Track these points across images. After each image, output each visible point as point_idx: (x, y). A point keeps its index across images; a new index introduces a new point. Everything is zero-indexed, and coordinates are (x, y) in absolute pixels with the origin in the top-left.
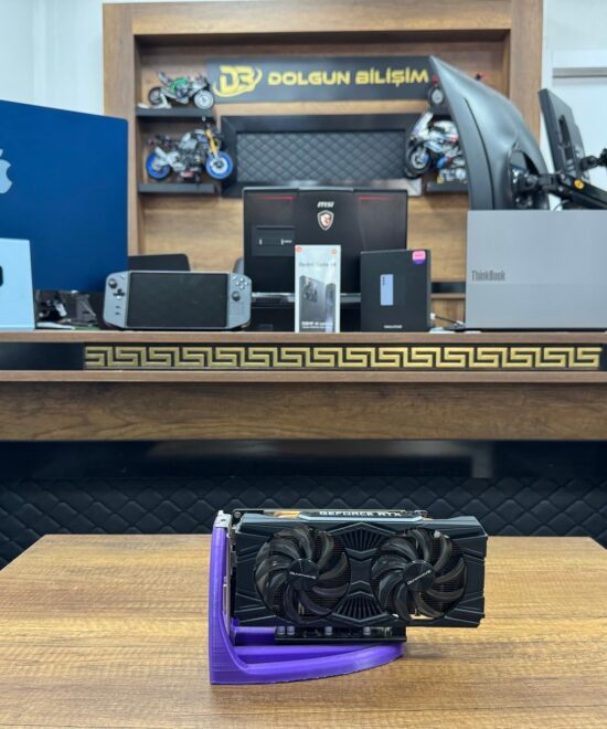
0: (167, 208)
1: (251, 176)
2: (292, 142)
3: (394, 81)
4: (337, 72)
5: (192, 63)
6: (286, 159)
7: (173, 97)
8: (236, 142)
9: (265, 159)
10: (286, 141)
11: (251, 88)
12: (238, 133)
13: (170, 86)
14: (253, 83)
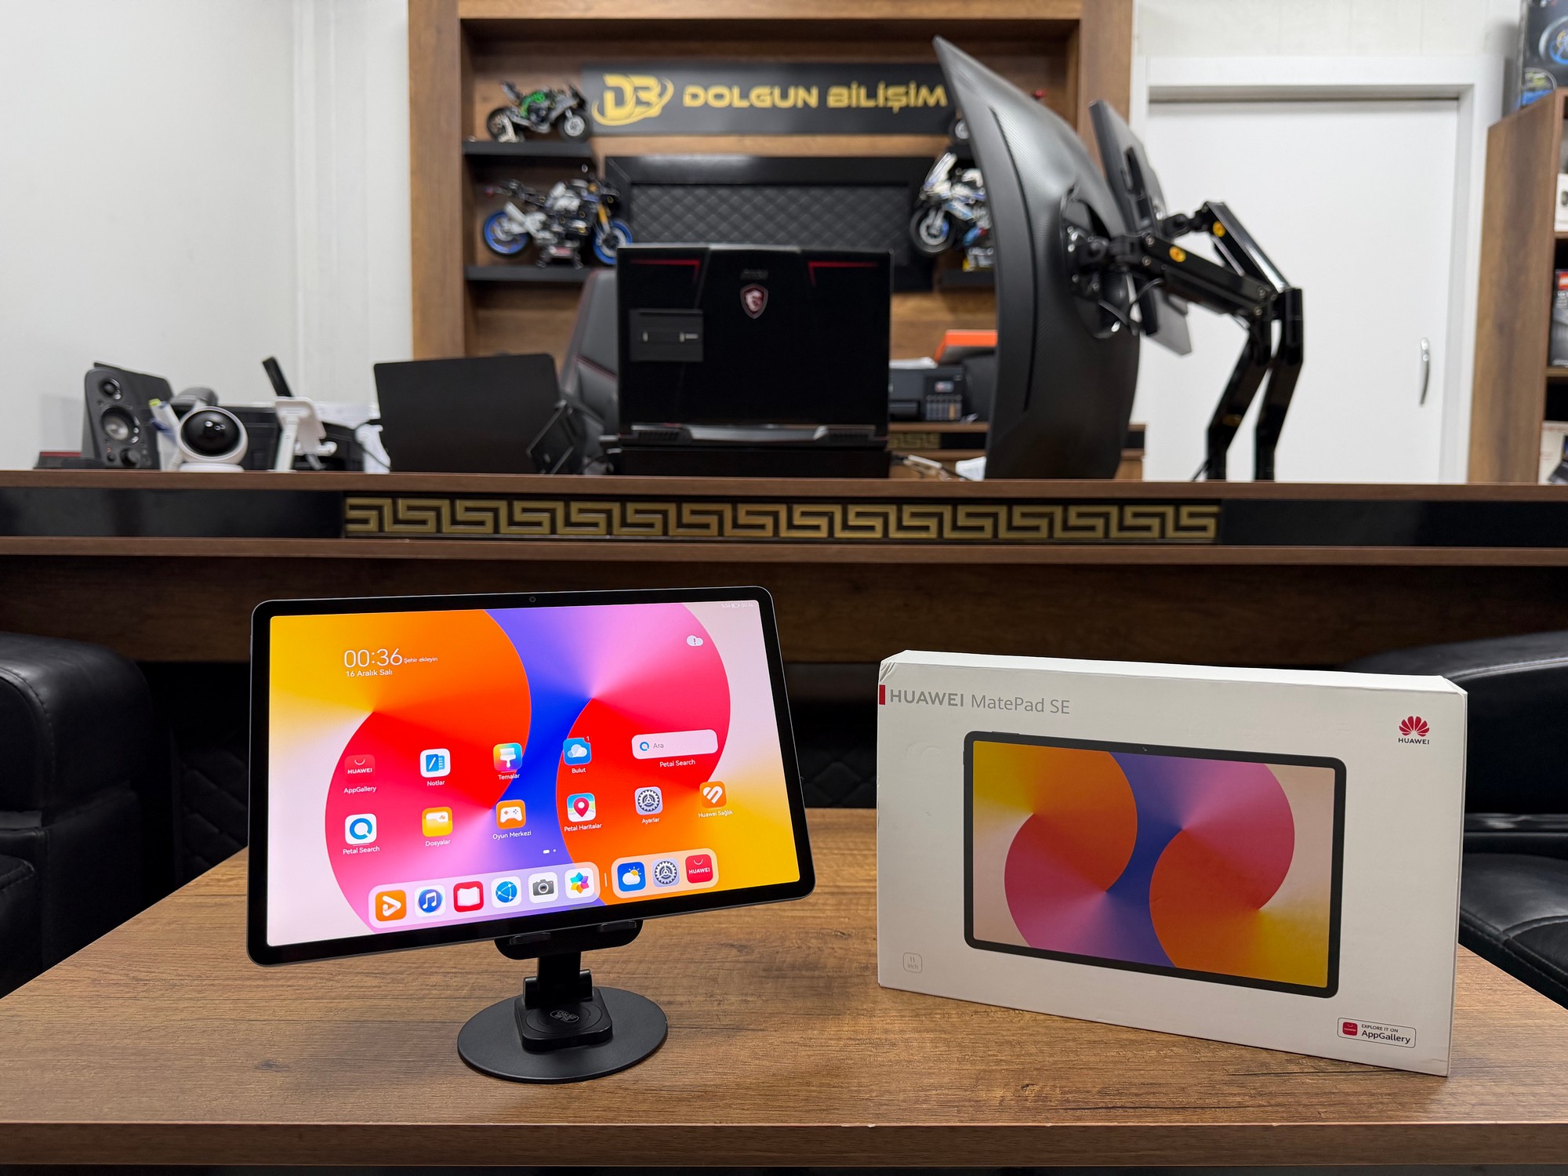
0: (517, 307)
2: (723, 200)
3: (890, 104)
5: (560, 69)
8: (630, 199)
10: (713, 199)
11: (655, 111)
12: (634, 184)
13: (520, 105)
14: (658, 103)
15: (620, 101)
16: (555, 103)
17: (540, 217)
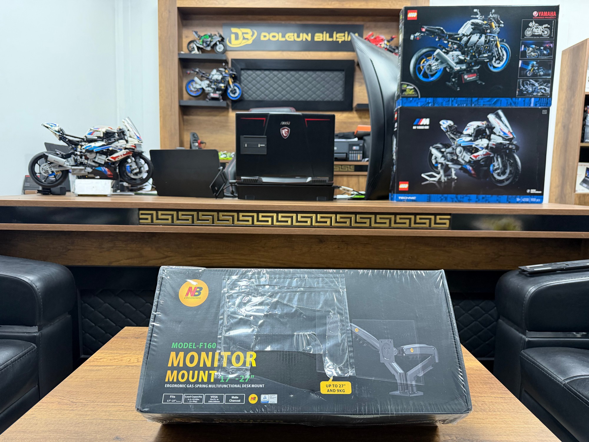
0: (199, 115)
1: (250, 96)
2: (276, 76)
3: (338, 40)
4: (303, 33)
5: (214, 26)
6: (271, 86)
7: (201, 46)
8: (240, 75)
9: (258, 86)
10: (271, 75)
11: (250, 42)
12: (242, 69)
13: (200, 39)
14: (251, 39)
15: (237, 38)
16: (213, 39)
17: (207, 82)
